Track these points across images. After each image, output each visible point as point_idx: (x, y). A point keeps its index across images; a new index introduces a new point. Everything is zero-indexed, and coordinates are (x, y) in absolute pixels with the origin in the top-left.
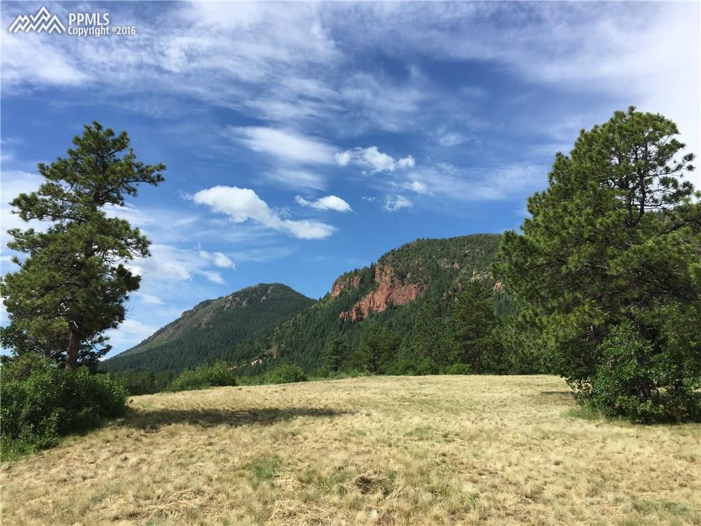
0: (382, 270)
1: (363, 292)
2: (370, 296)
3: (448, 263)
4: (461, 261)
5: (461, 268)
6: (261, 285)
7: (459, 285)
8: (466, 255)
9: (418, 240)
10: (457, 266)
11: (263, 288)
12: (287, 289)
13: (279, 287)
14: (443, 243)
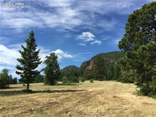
0: (91, 61)
1: (87, 66)
2: (88, 67)
3: (106, 58)
4: (109, 58)
5: (109, 59)
6: (69, 66)
7: (108, 63)
8: (110, 56)
9: (100, 53)
10: (108, 59)
11: (70, 66)
12: (75, 66)
13: (73, 66)
14: (106, 54)
